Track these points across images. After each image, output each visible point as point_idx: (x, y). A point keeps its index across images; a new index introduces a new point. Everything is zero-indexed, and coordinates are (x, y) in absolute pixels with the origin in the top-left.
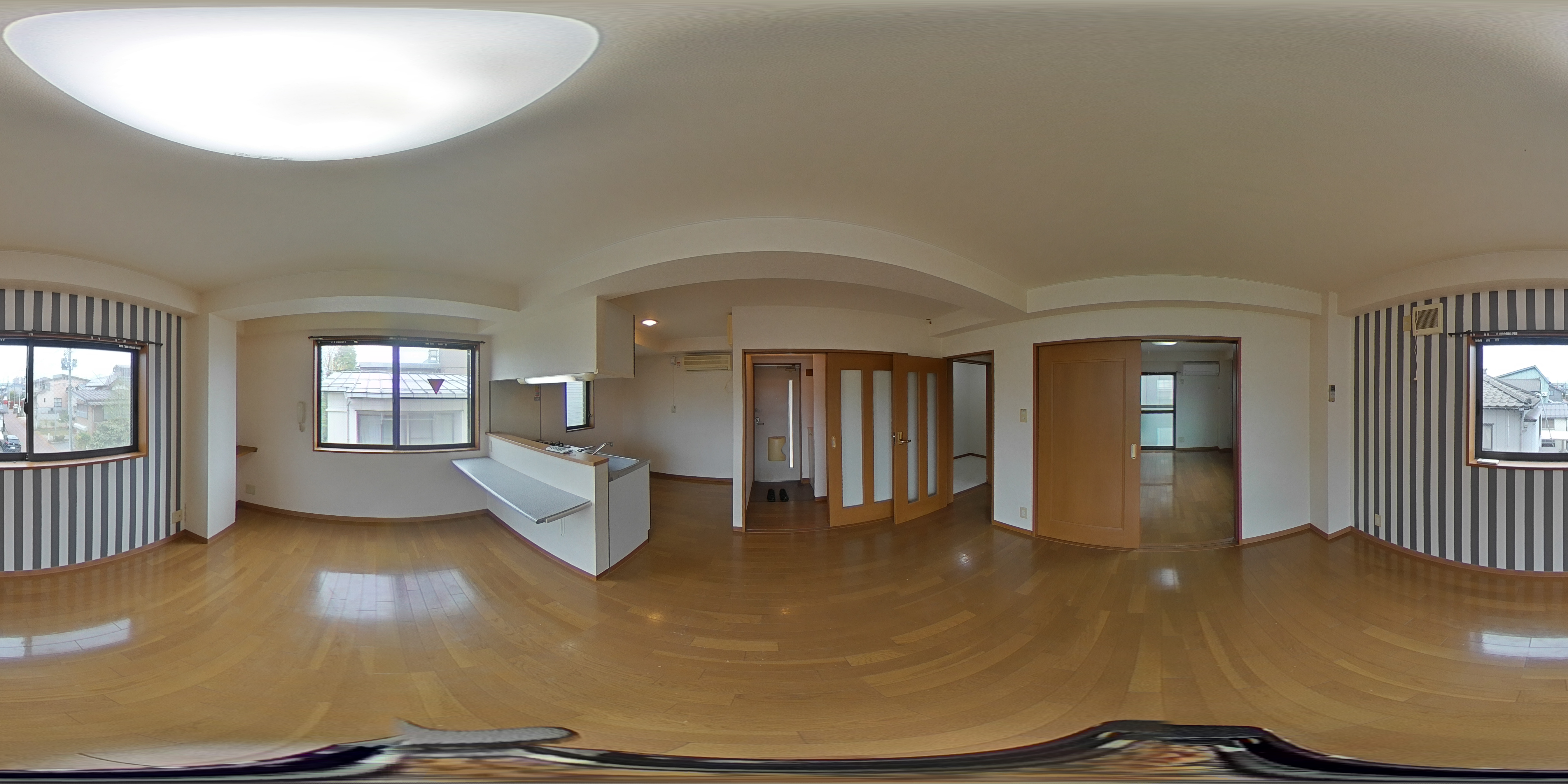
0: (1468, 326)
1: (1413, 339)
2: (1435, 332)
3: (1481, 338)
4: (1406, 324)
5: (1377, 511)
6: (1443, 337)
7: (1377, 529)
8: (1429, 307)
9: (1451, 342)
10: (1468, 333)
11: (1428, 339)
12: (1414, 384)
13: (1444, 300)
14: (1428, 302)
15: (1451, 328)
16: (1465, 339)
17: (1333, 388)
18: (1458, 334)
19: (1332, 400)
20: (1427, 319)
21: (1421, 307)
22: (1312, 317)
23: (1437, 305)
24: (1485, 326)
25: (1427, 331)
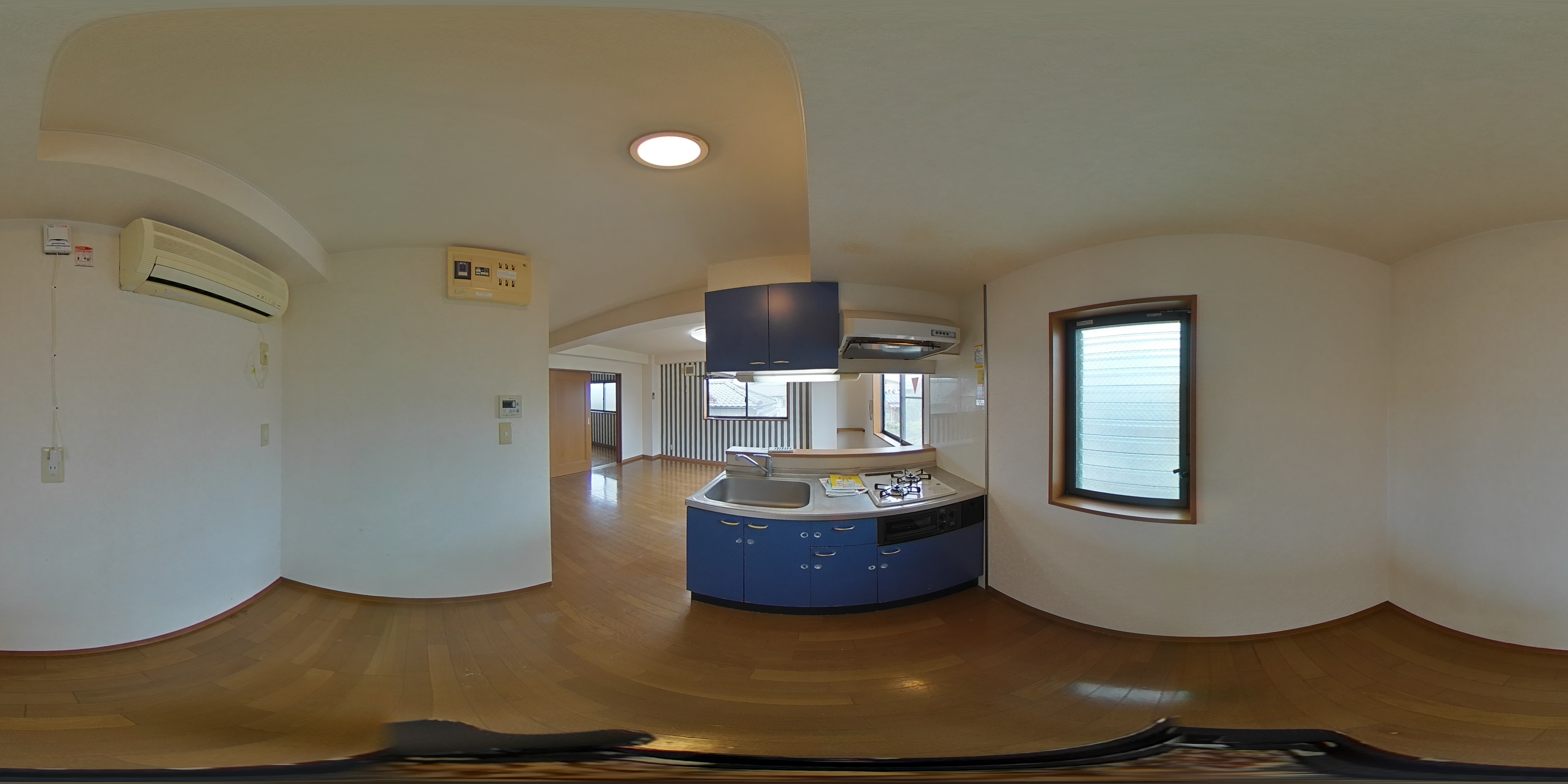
1: (685, 377)
2: (693, 375)
4: (683, 371)
5: (671, 443)
6: (695, 377)
7: (671, 451)
8: (690, 366)
9: (698, 379)
10: (703, 376)
11: (690, 377)
12: (685, 393)
13: (695, 364)
14: (690, 364)
15: (698, 374)
16: (702, 378)
17: (654, 394)
18: (700, 376)
19: (653, 399)
20: (690, 370)
21: (687, 366)
22: (643, 365)
23: (693, 365)
25: (690, 375)
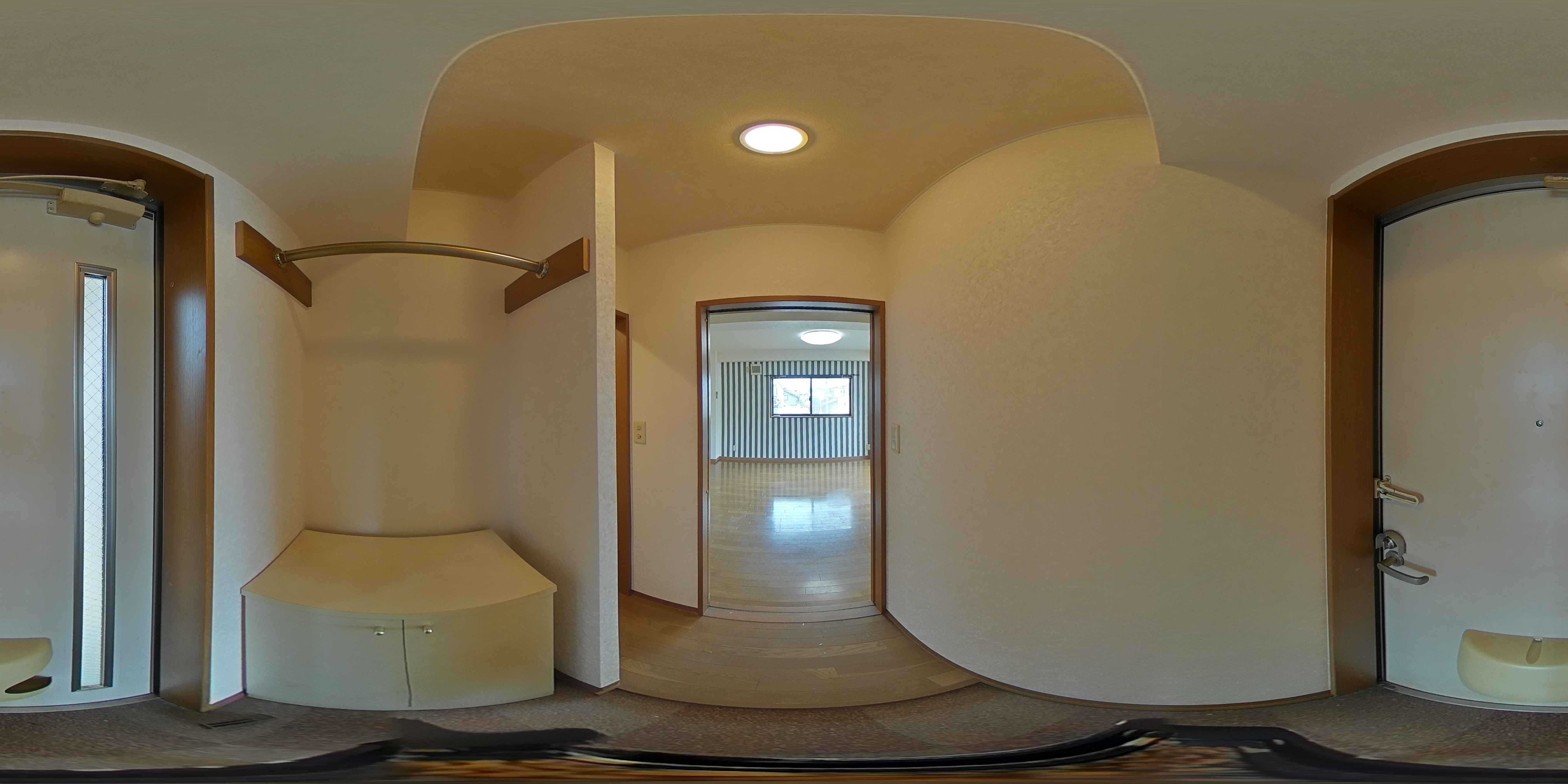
0: (770, 373)
1: (750, 376)
2: (759, 374)
3: (773, 377)
4: (747, 370)
5: (734, 444)
6: (762, 376)
7: (734, 452)
8: (756, 365)
9: (765, 378)
10: (770, 375)
11: (756, 376)
13: (762, 363)
14: (756, 363)
15: (765, 374)
16: (769, 377)
17: (717, 393)
18: (767, 375)
19: (717, 398)
20: (757, 370)
21: (753, 364)
23: (759, 364)
24: (776, 374)
25: (756, 374)
